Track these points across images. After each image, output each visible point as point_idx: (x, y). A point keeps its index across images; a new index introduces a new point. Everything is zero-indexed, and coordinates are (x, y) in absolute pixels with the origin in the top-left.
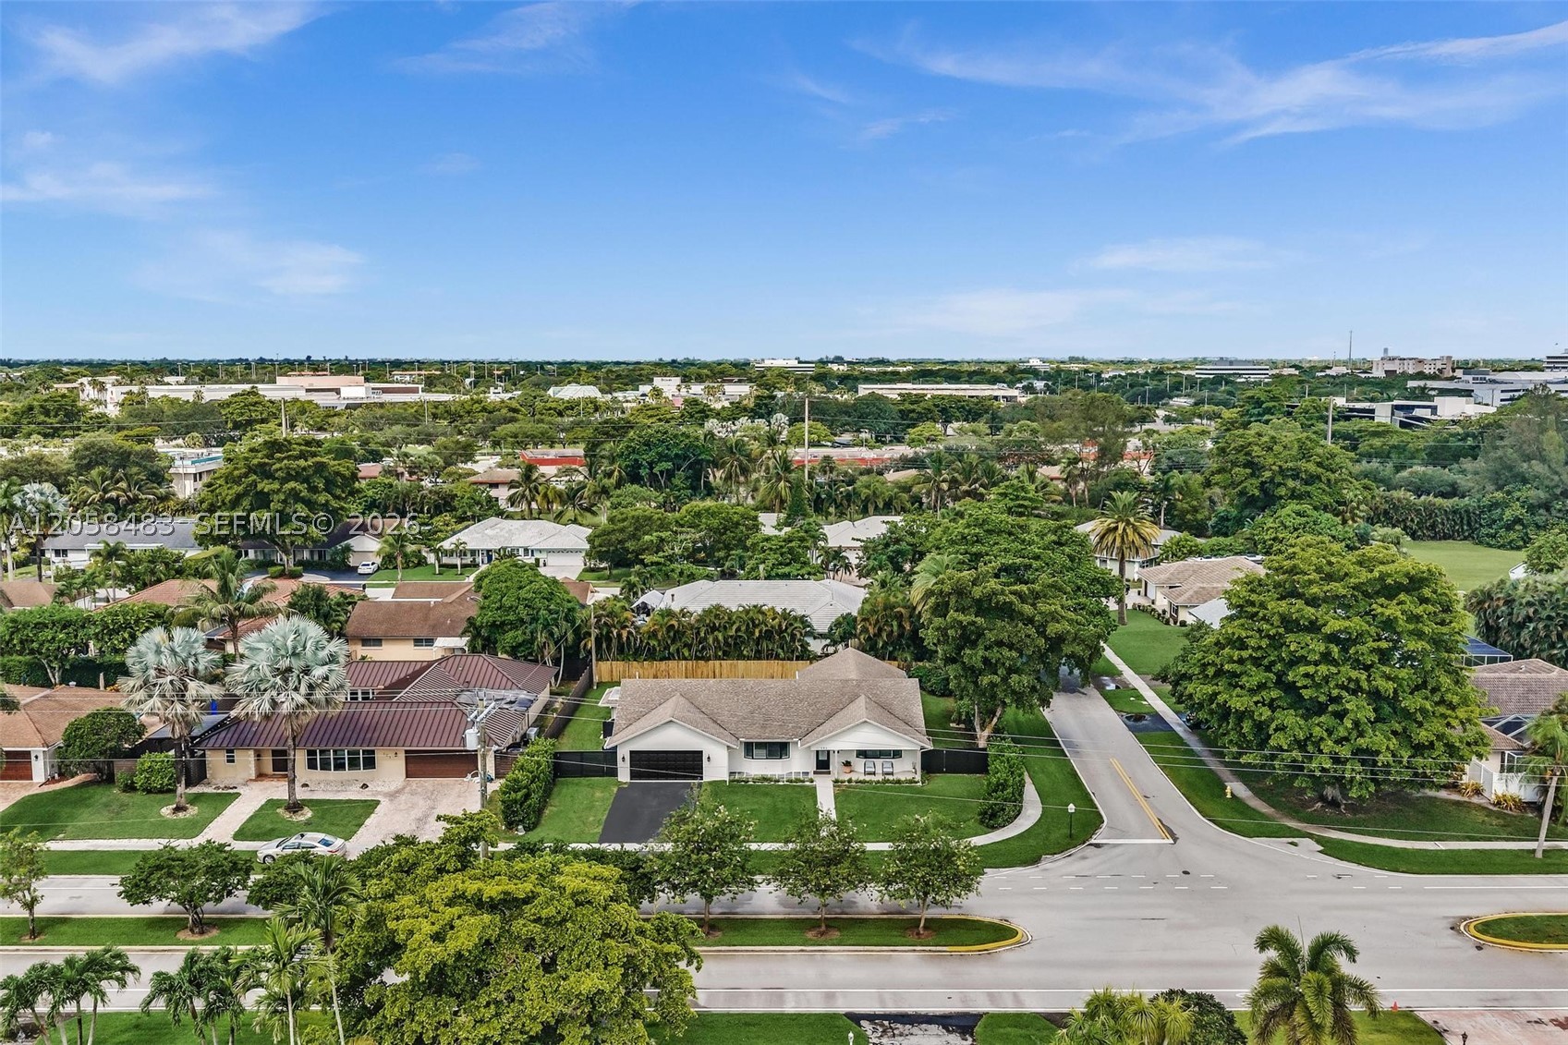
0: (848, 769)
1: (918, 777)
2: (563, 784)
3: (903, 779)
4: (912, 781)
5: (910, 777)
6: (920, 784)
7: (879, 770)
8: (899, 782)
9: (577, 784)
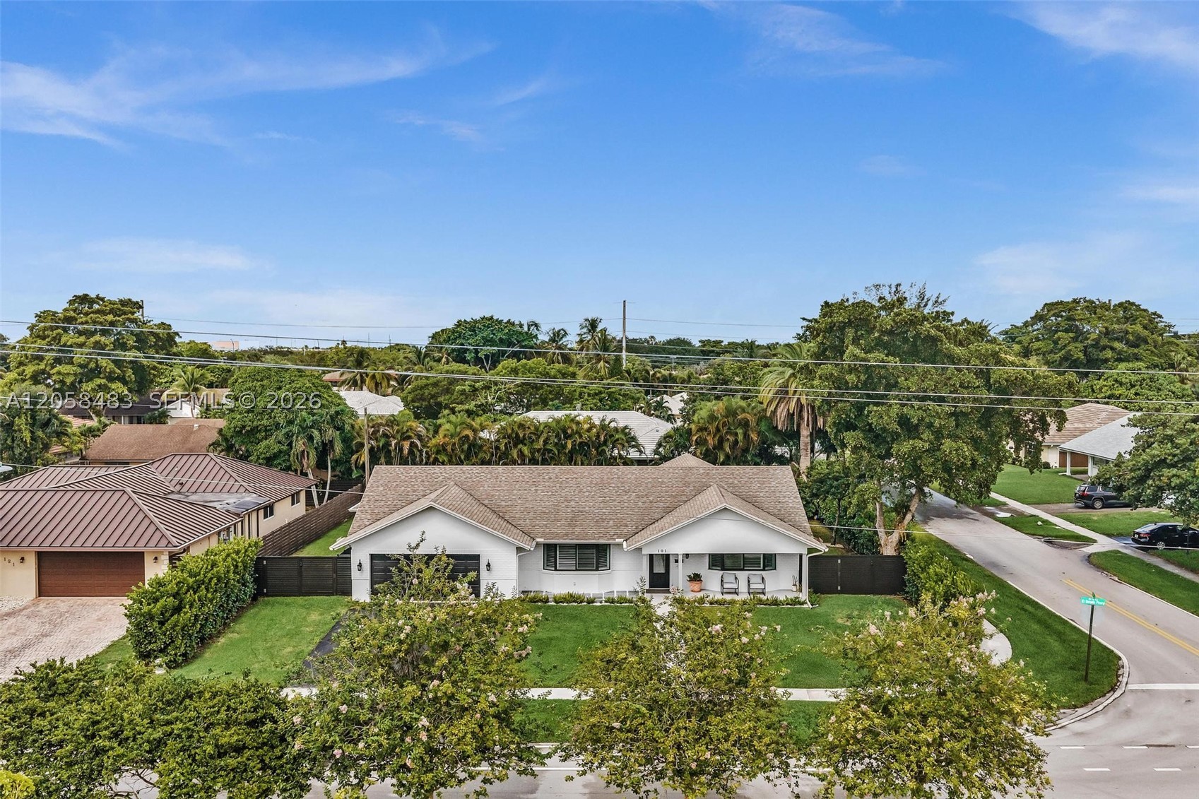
0: (696, 586)
1: (804, 596)
2: (267, 604)
3: (782, 598)
4: (796, 602)
5: (791, 596)
6: (808, 606)
7: (743, 588)
8: (775, 602)
9: (287, 605)
